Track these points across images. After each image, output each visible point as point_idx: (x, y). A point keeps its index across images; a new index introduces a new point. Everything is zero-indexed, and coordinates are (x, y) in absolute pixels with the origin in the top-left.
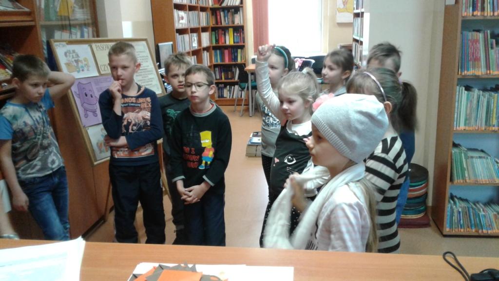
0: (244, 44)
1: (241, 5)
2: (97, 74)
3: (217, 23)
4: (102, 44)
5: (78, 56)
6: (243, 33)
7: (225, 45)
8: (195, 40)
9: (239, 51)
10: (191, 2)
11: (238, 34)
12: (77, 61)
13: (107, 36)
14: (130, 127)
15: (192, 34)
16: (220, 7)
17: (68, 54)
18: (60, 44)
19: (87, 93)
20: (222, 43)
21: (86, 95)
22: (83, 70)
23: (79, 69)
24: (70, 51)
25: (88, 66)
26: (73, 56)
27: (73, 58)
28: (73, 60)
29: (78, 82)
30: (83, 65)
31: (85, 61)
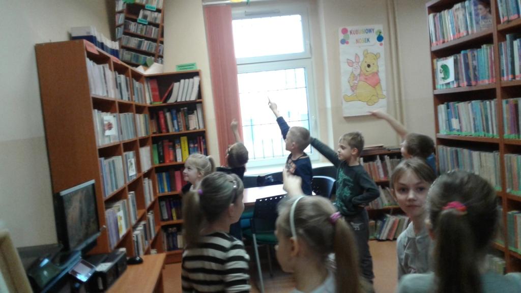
1: (198, 100)
3: (159, 129)
6: (205, 143)
8: (132, 164)
10: (122, 98)
11: (197, 145)
15: (126, 153)
16: (164, 104)
20: (170, 161)
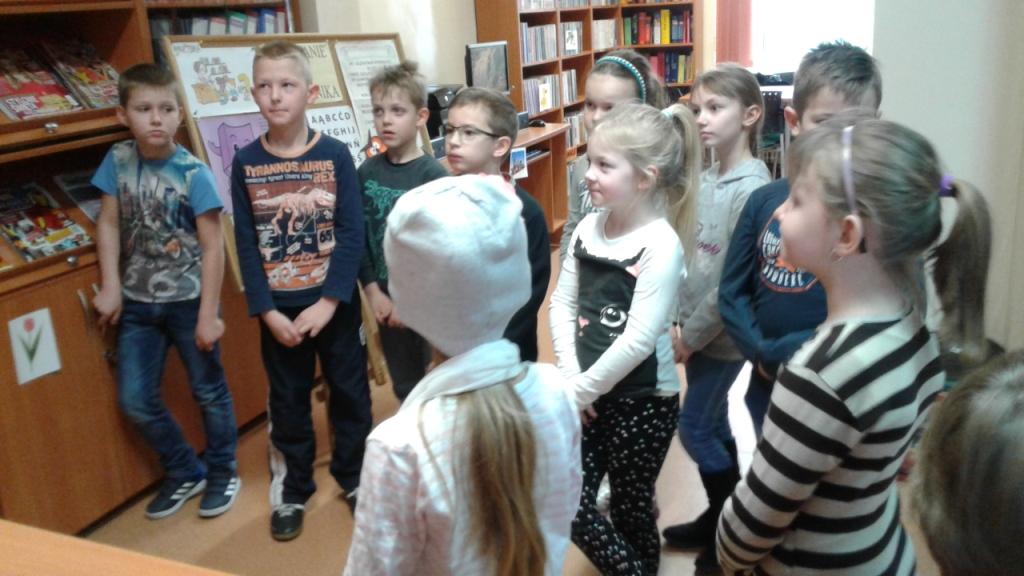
0: (690, 44)
5: (225, 70)
6: (691, 20)
7: (651, 46)
8: (572, 37)
9: (682, 58)
11: (681, 23)
13: (317, 31)
14: (290, 224)
15: (566, 24)
17: (202, 66)
18: (186, 46)
20: (646, 43)
22: (234, 99)
23: (226, 96)
24: (207, 60)
26: (213, 70)
27: (213, 73)
28: (213, 78)
29: (220, 123)
30: (237, 89)
31: (241, 81)
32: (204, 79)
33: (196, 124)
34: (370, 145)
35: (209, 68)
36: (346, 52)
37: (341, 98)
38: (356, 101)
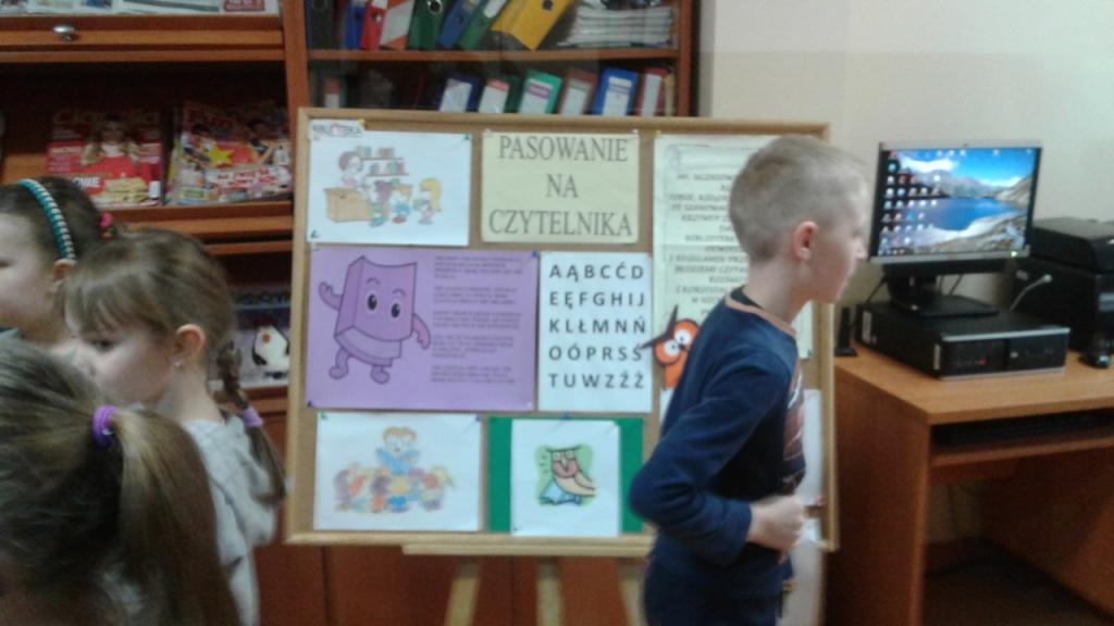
2: (461, 239)
4: (540, 136)
5: (399, 168)
12: (384, 188)
17: (355, 160)
18: (336, 125)
19: (378, 298)
21: (372, 304)
22: (399, 220)
23: (385, 212)
24: (368, 150)
25: (430, 209)
26: (374, 167)
27: (374, 171)
28: (371, 181)
29: (358, 256)
30: (411, 204)
31: (423, 190)
32: (353, 181)
33: (308, 252)
34: (669, 334)
35: (368, 164)
36: (678, 154)
37: (633, 239)
38: (665, 247)
